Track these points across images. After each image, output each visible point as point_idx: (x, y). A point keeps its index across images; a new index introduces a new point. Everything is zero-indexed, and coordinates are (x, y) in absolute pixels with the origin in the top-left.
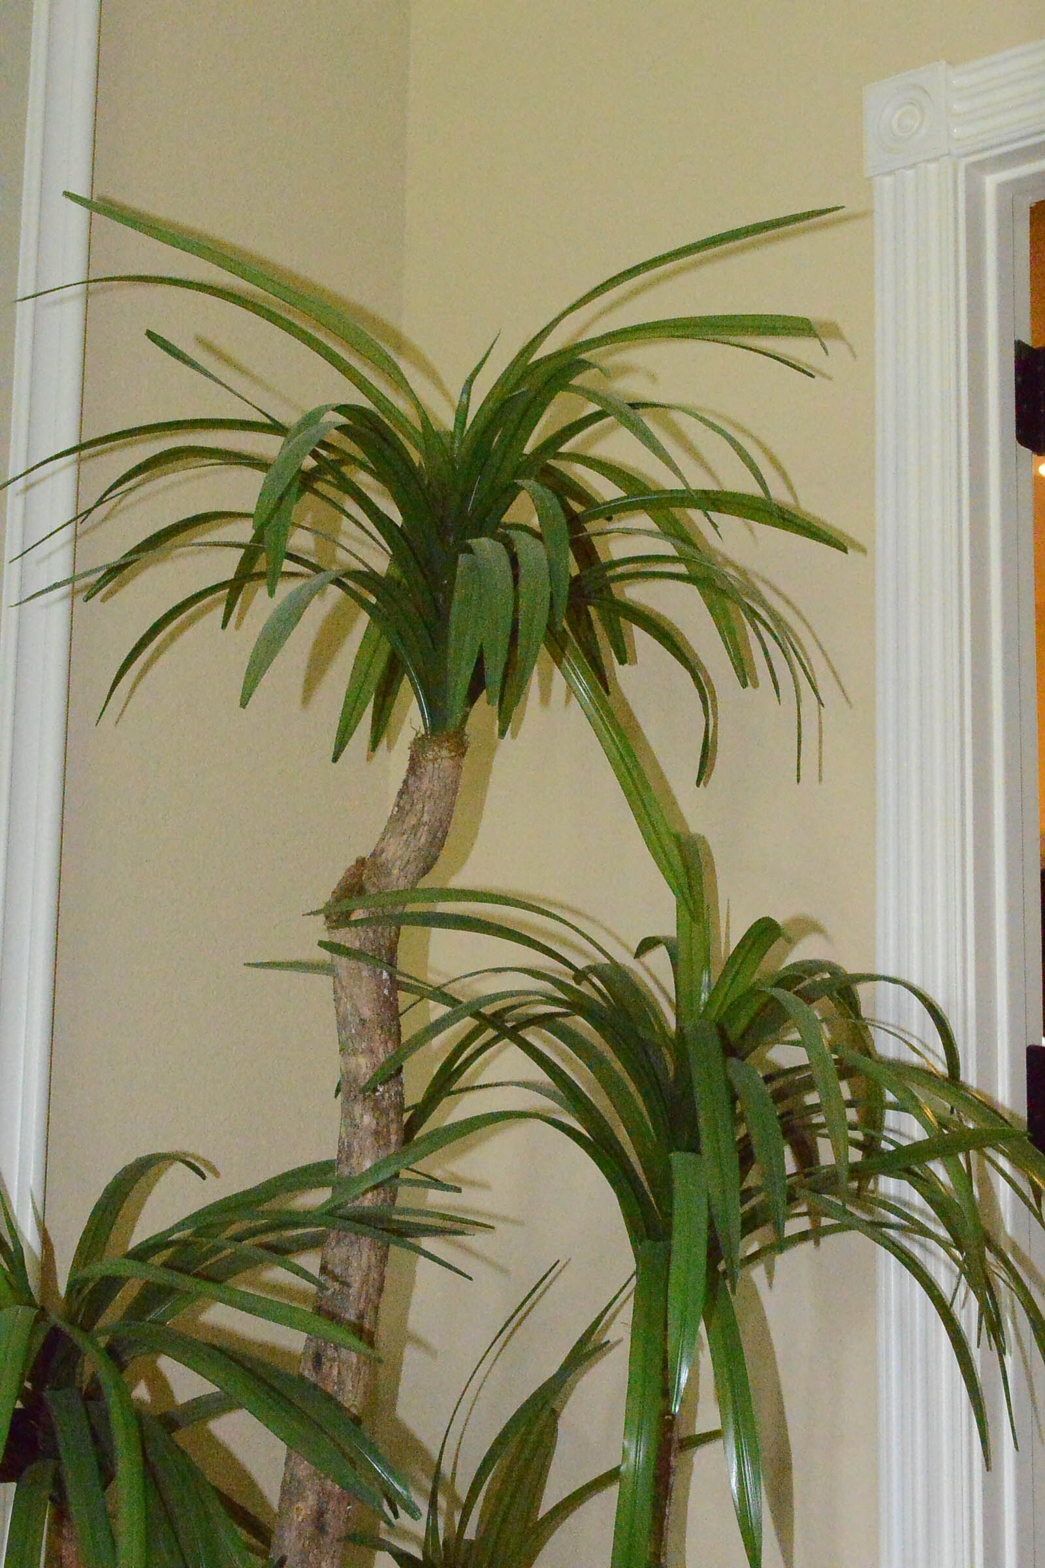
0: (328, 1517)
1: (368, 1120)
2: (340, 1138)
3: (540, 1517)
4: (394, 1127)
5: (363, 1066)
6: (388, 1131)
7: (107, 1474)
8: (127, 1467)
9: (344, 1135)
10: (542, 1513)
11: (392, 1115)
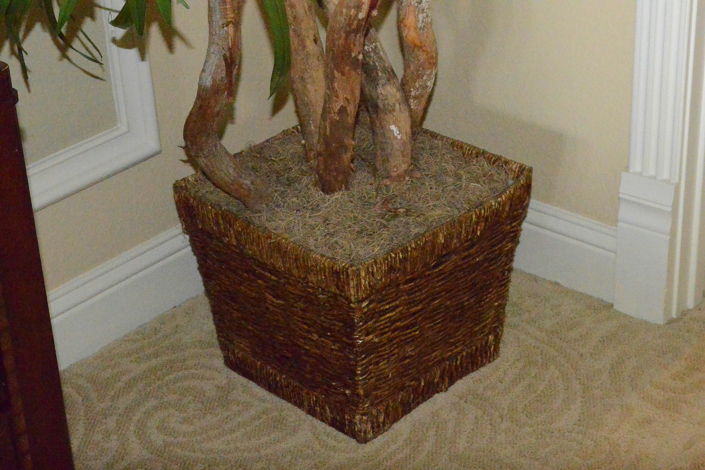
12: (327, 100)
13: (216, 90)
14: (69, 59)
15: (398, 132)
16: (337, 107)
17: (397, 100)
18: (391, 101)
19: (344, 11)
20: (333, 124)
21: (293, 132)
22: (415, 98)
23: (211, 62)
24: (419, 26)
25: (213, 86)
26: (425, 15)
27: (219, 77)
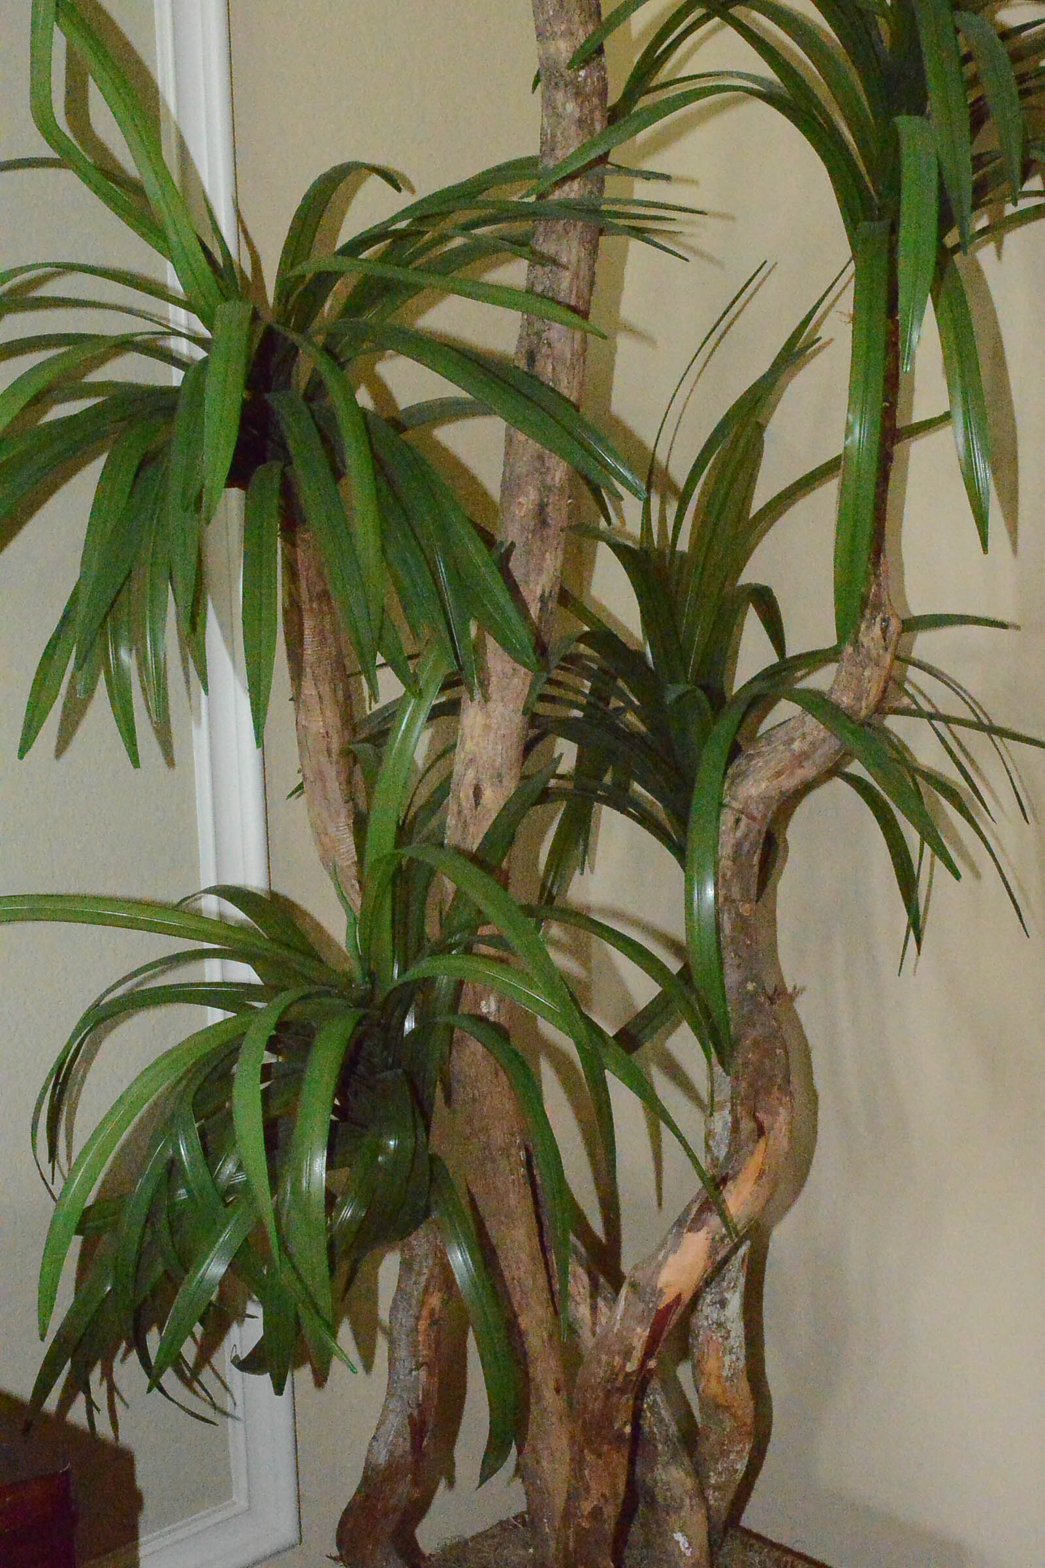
0: (550, 509)
1: (571, 107)
2: (542, 129)
3: (751, 516)
4: (597, 115)
5: (563, 49)
6: (592, 119)
7: (338, 473)
8: (355, 459)
9: (546, 126)
10: (753, 512)
11: (595, 101)
12: (572, 1497)
13: (392, 1471)
14: (162, 1390)
15: (687, 1546)
16: (587, 1507)
17: (686, 1492)
18: (678, 1492)
19: (604, 1358)
20: (581, 1535)
21: (515, 1526)
22: (717, 1488)
23: (388, 1423)
24: (724, 1374)
25: (389, 1465)
26: (734, 1357)
27: (399, 1452)
